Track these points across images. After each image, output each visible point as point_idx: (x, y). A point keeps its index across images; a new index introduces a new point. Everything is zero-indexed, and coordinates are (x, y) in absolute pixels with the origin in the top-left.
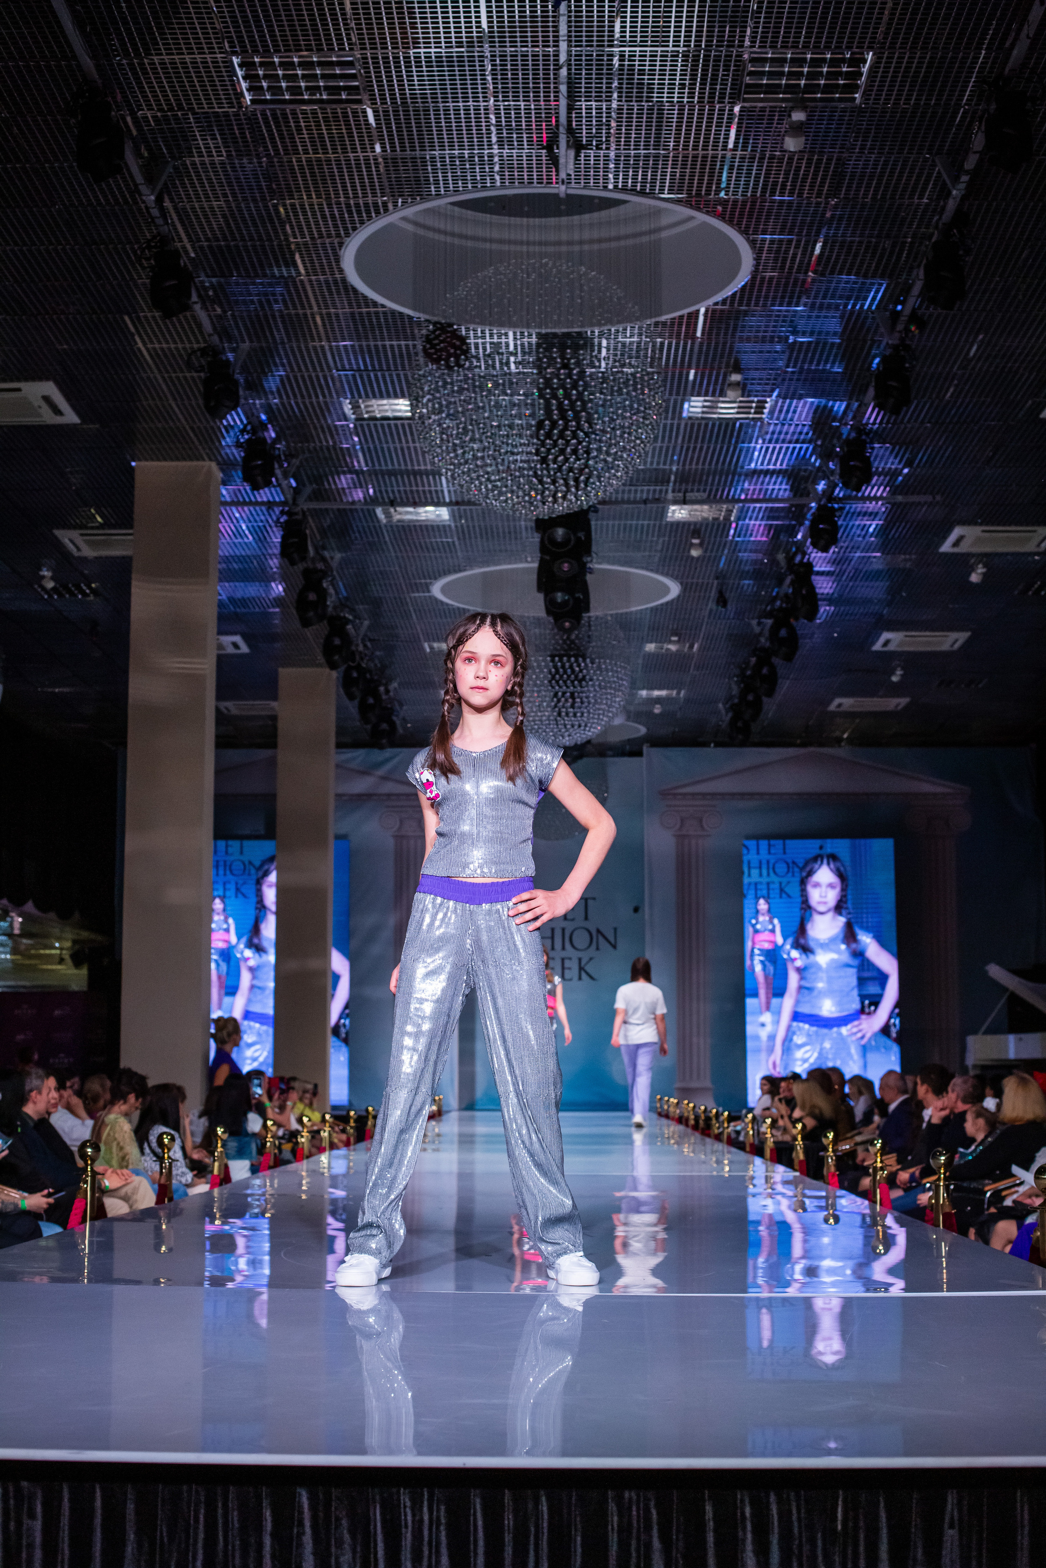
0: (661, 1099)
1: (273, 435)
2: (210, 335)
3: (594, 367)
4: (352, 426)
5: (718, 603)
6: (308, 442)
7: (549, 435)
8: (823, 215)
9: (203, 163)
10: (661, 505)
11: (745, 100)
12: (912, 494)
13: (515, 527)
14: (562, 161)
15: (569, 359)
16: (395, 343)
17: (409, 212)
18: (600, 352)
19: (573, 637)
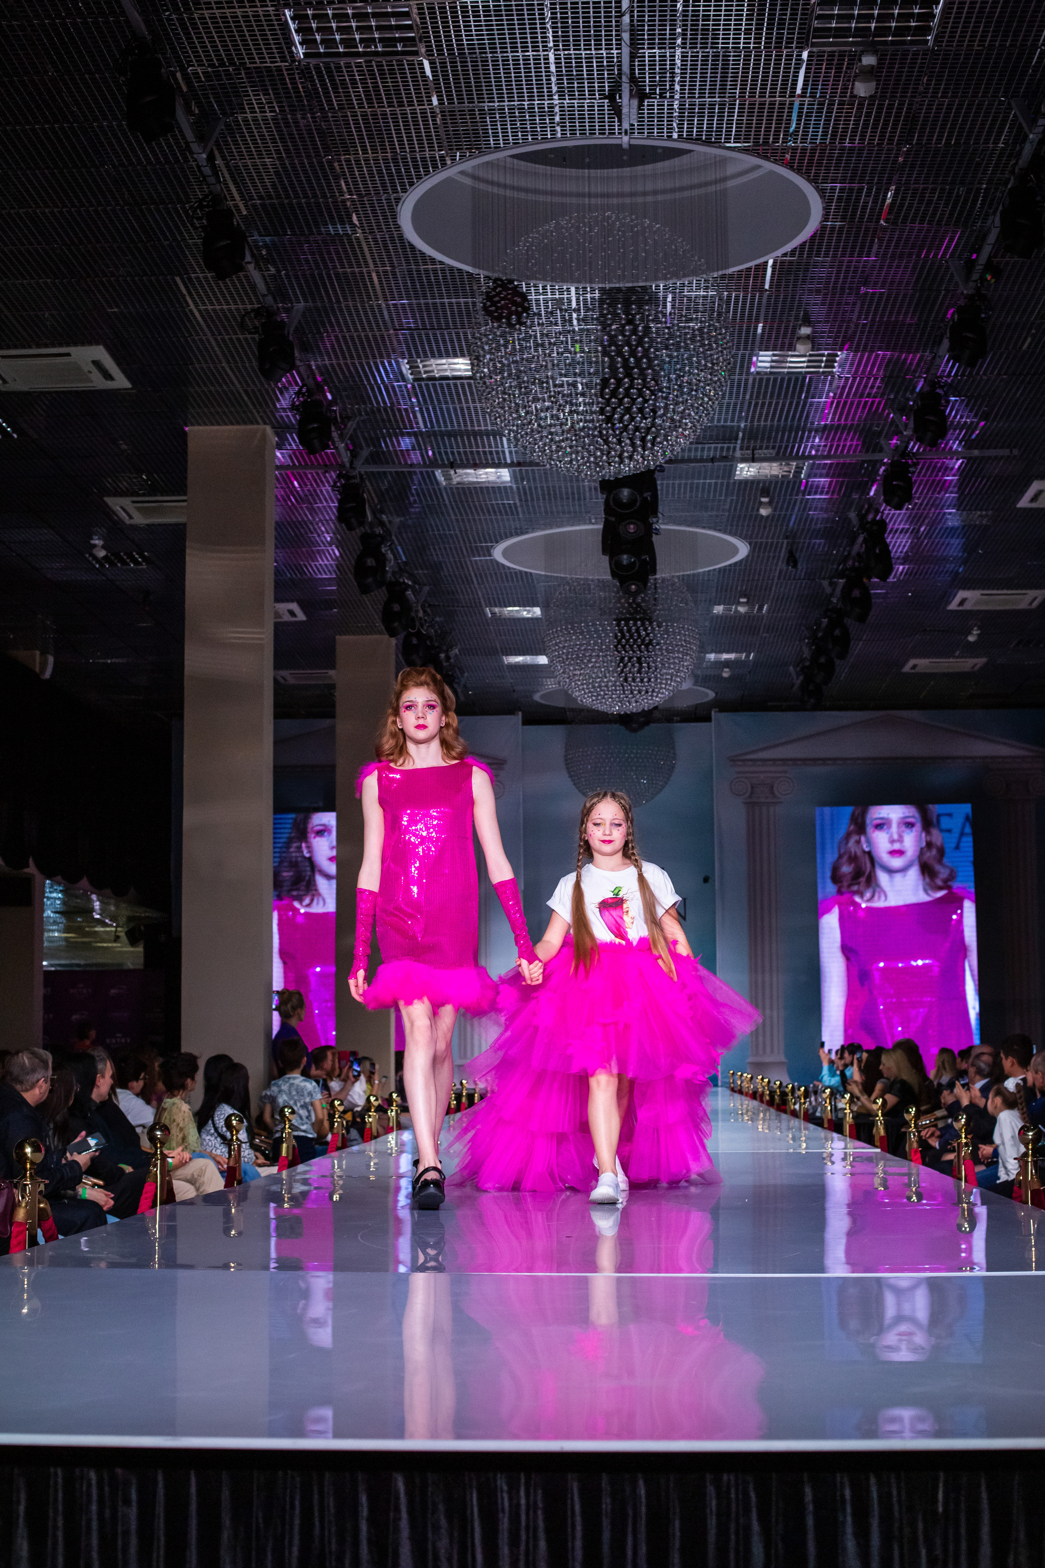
0: (733, 1074)
1: (329, 397)
2: (264, 296)
3: (661, 322)
4: (409, 386)
5: (788, 564)
6: (365, 403)
7: (614, 394)
8: (895, 161)
9: (255, 120)
10: (729, 463)
11: (814, 45)
12: (989, 448)
13: (578, 488)
14: (625, 110)
15: (634, 316)
16: (454, 300)
17: (468, 166)
18: (665, 306)
19: (639, 600)
